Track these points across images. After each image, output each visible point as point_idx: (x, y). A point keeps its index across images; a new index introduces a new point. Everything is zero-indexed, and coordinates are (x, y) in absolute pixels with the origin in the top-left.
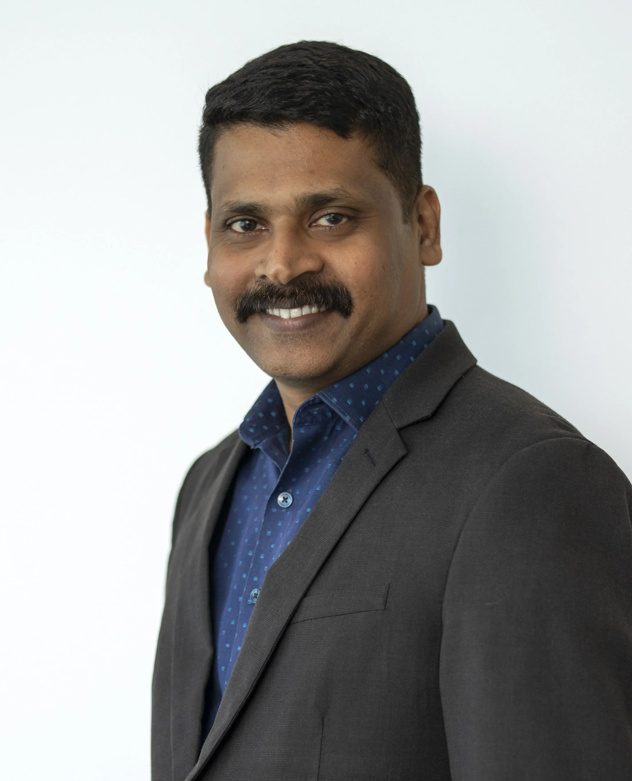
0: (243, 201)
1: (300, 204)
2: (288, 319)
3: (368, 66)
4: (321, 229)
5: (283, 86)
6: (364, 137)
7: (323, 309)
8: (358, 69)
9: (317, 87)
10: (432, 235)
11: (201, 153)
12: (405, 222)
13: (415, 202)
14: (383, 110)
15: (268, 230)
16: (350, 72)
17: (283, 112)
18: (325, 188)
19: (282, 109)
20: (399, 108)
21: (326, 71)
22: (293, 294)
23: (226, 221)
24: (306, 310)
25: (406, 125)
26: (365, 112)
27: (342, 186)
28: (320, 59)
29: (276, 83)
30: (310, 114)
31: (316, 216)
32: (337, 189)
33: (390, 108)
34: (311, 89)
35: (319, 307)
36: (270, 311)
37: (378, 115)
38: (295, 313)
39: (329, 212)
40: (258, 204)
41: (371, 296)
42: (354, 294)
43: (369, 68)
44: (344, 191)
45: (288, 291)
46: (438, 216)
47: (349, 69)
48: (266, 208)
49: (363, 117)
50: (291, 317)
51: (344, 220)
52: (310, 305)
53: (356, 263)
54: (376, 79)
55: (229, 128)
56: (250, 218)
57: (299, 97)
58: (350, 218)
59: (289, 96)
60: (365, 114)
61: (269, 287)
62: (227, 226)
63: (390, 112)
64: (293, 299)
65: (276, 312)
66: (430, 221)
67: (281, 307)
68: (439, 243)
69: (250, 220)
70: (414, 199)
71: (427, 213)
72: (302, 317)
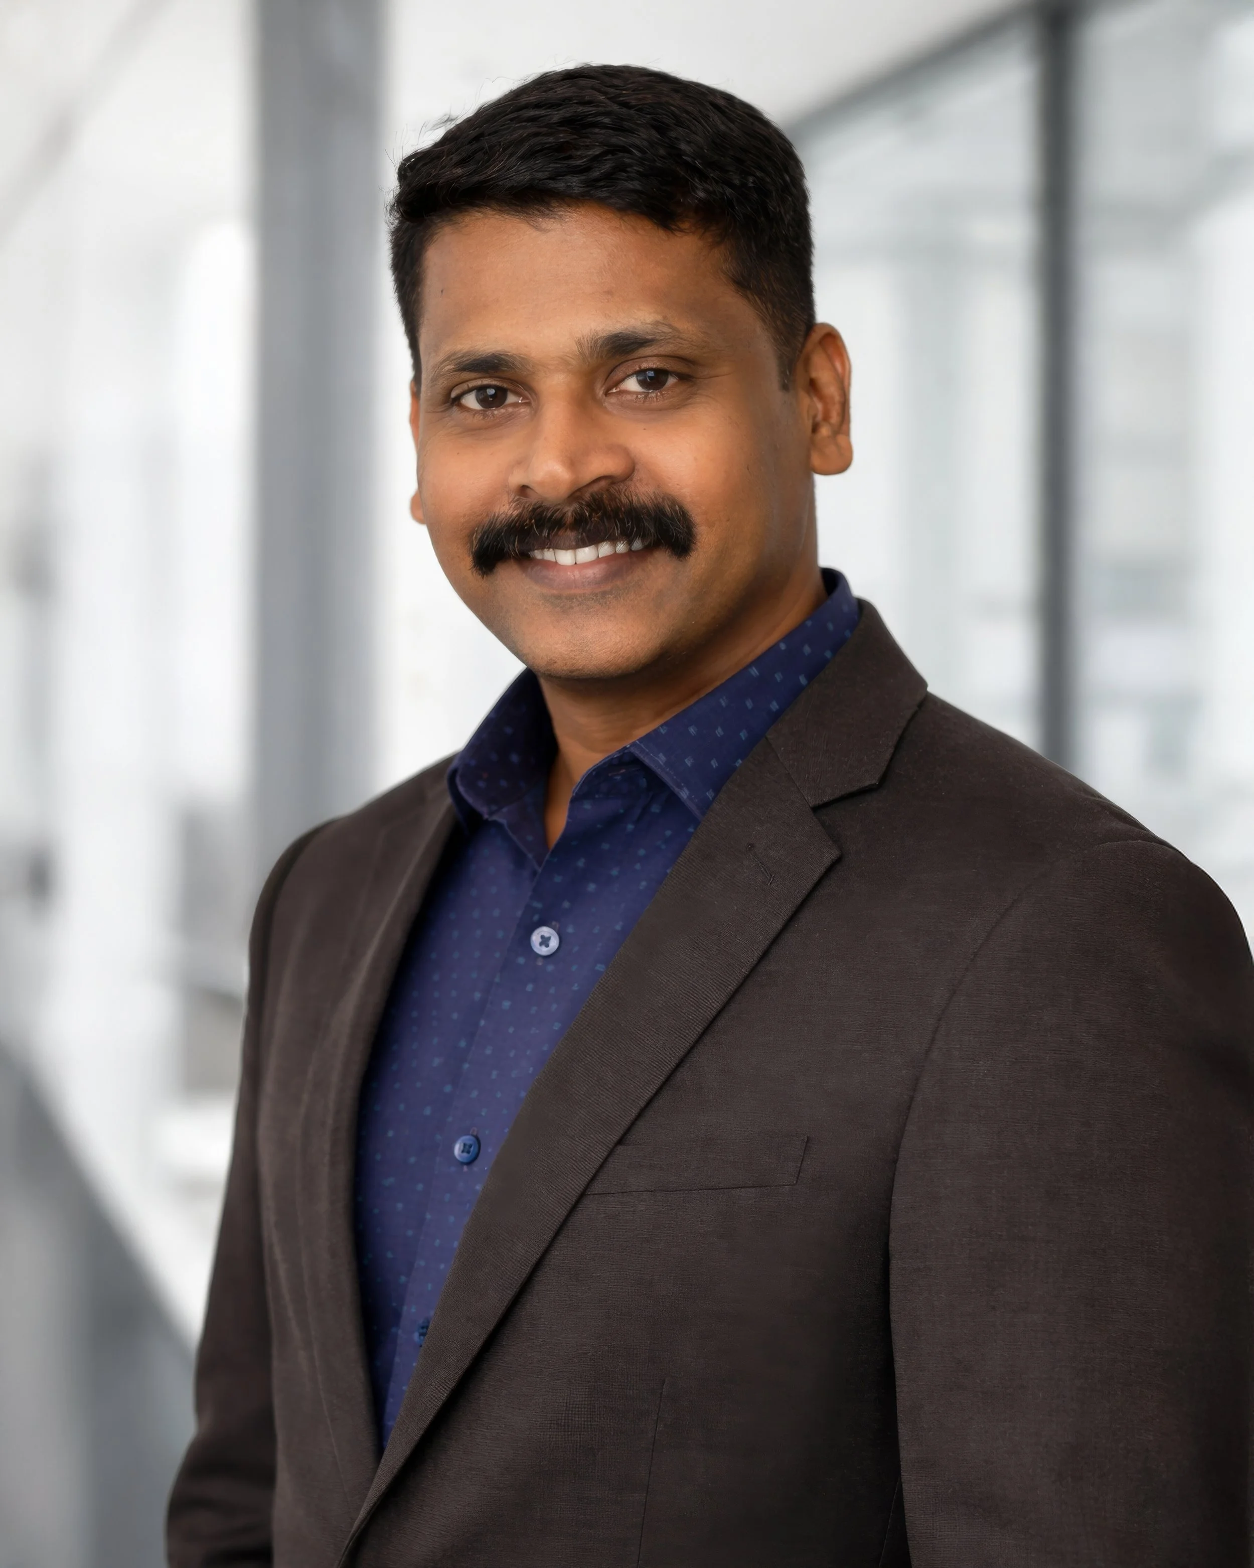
0: (482, 349)
1: (587, 352)
2: (572, 566)
3: (707, 104)
4: (629, 397)
5: (551, 139)
6: (703, 230)
7: (637, 545)
8: (690, 108)
9: (614, 140)
10: (835, 418)
11: (396, 273)
12: (785, 387)
13: (801, 352)
14: (737, 182)
15: (528, 404)
16: (673, 113)
17: (552, 184)
18: (633, 322)
19: (549, 178)
20: (768, 180)
21: (632, 112)
22: (579, 522)
23: (451, 390)
24: (605, 549)
25: (782, 211)
26: (706, 185)
27: (665, 318)
28: (618, 91)
29: (536, 135)
30: (603, 186)
31: (619, 374)
32: (657, 323)
33: (751, 179)
34: (602, 144)
35: (630, 543)
36: (537, 554)
37: (728, 191)
38: (586, 554)
39: (643, 367)
40: (509, 354)
41: (728, 520)
42: (697, 516)
43: (710, 107)
44: (670, 326)
45: (569, 514)
46: (846, 383)
47: (673, 108)
48: (524, 360)
49: (701, 194)
50: (577, 563)
51: (671, 381)
52: (613, 540)
53: (695, 459)
54: (723, 128)
55: (450, 220)
56: (494, 382)
57: (581, 157)
58: (684, 378)
59: (563, 155)
60: (705, 190)
61: (534, 510)
62: (452, 401)
63: (751, 185)
64: (581, 531)
65: (548, 555)
66: (831, 390)
67: (556, 547)
68: (847, 433)
69: (496, 388)
70: (800, 345)
71: (823, 375)
72: (598, 561)
